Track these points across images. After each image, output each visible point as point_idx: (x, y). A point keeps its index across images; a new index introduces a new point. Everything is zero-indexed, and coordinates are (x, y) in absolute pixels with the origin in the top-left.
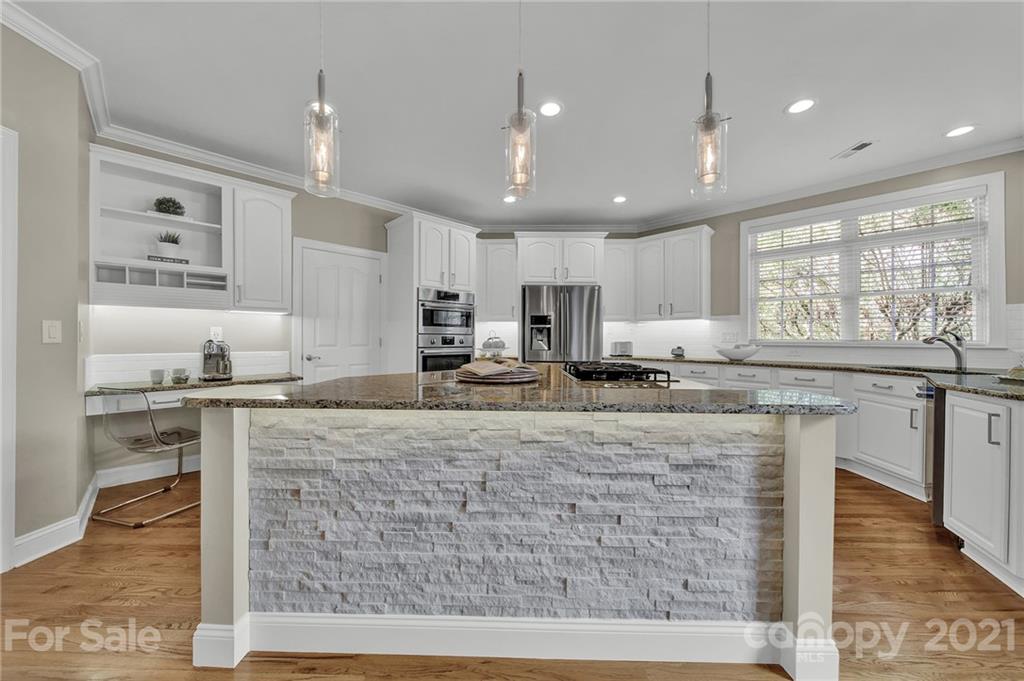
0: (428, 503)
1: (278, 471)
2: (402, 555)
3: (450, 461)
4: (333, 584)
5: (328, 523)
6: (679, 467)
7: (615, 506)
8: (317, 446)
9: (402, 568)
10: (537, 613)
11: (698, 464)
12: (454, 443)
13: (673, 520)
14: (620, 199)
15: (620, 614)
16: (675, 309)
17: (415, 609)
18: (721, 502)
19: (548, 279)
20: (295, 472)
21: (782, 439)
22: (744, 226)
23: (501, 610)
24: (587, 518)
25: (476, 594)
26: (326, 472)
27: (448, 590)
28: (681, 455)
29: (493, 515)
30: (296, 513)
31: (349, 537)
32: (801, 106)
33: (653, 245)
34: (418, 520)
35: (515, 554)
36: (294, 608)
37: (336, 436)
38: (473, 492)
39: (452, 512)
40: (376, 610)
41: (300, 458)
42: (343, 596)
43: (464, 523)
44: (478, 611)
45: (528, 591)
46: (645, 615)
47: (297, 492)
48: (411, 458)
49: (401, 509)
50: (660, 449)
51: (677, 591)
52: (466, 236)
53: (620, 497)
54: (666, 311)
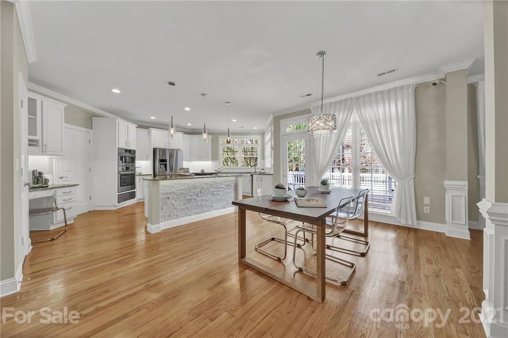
0: (192, 196)
1: (165, 194)
2: (188, 206)
3: (195, 189)
4: (176, 214)
5: (174, 203)
6: (226, 186)
7: (218, 193)
8: (172, 188)
9: (188, 208)
10: (208, 211)
11: (228, 185)
12: (196, 185)
13: (225, 194)
15: (219, 209)
16: (203, 158)
17: (190, 215)
18: (231, 190)
20: (168, 194)
21: (237, 181)
22: (220, 137)
23: (203, 212)
24: (215, 195)
25: (200, 211)
26: (174, 193)
27: (195, 211)
28: (226, 184)
29: (202, 197)
30: (168, 202)
31: (178, 204)
34: (190, 199)
35: (205, 202)
36: (168, 220)
37: (176, 186)
38: (199, 193)
39: (196, 197)
40: (183, 217)
41: (169, 191)
42: (177, 216)
43: (197, 198)
44: (200, 213)
45: (207, 208)
46: (222, 208)
47: (169, 198)
48: (189, 189)
49: (187, 198)
50: (224, 183)
51: (226, 204)
52: (133, 127)
53: (219, 191)
54: (200, 158)
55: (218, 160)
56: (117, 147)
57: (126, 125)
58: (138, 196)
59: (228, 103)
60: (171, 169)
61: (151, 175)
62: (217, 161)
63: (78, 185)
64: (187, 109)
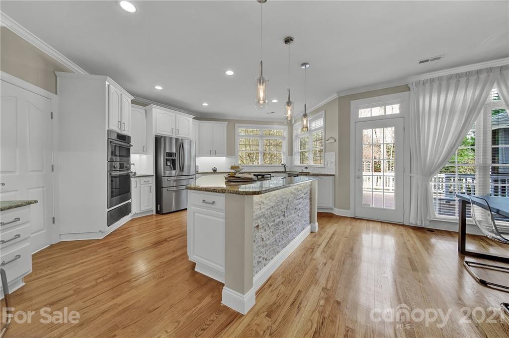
0: (279, 217)
2: (277, 236)
3: (282, 203)
4: (265, 256)
8: (262, 206)
9: (276, 240)
10: (292, 240)
11: (306, 193)
12: (283, 197)
14: (205, 104)
16: (217, 152)
17: (278, 252)
18: (307, 200)
19: (169, 134)
20: (257, 218)
22: (237, 125)
23: (289, 242)
25: (286, 241)
26: (264, 215)
27: (282, 242)
28: (305, 191)
29: (288, 216)
30: (258, 234)
31: (267, 237)
32: (275, 101)
33: (207, 125)
34: (278, 224)
35: (290, 224)
37: (265, 202)
40: (271, 259)
41: (259, 212)
42: (266, 259)
44: (286, 245)
45: (292, 234)
46: (302, 231)
48: (277, 204)
49: (276, 222)
51: (304, 222)
52: (127, 99)
53: (300, 204)
54: (213, 153)
55: (235, 155)
56: (107, 129)
57: (119, 93)
58: (135, 209)
59: (304, 64)
60: (182, 169)
61: (153, 176)
62: (233, 156)
63: (36, 202)
64: (230, 73)
